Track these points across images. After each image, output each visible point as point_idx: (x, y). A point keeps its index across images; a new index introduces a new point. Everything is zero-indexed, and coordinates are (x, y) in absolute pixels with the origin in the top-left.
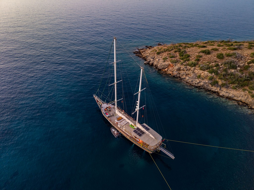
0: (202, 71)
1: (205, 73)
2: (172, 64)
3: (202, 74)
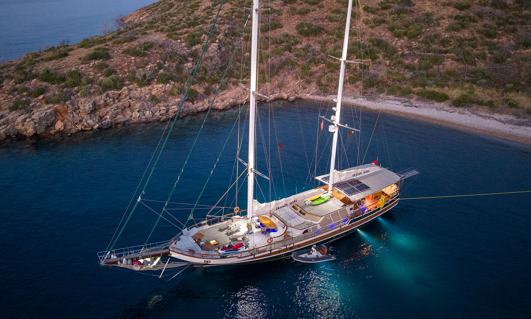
0: (147, 88)
1: (157, 89)
2: (63, 106)
3: (153, 93)
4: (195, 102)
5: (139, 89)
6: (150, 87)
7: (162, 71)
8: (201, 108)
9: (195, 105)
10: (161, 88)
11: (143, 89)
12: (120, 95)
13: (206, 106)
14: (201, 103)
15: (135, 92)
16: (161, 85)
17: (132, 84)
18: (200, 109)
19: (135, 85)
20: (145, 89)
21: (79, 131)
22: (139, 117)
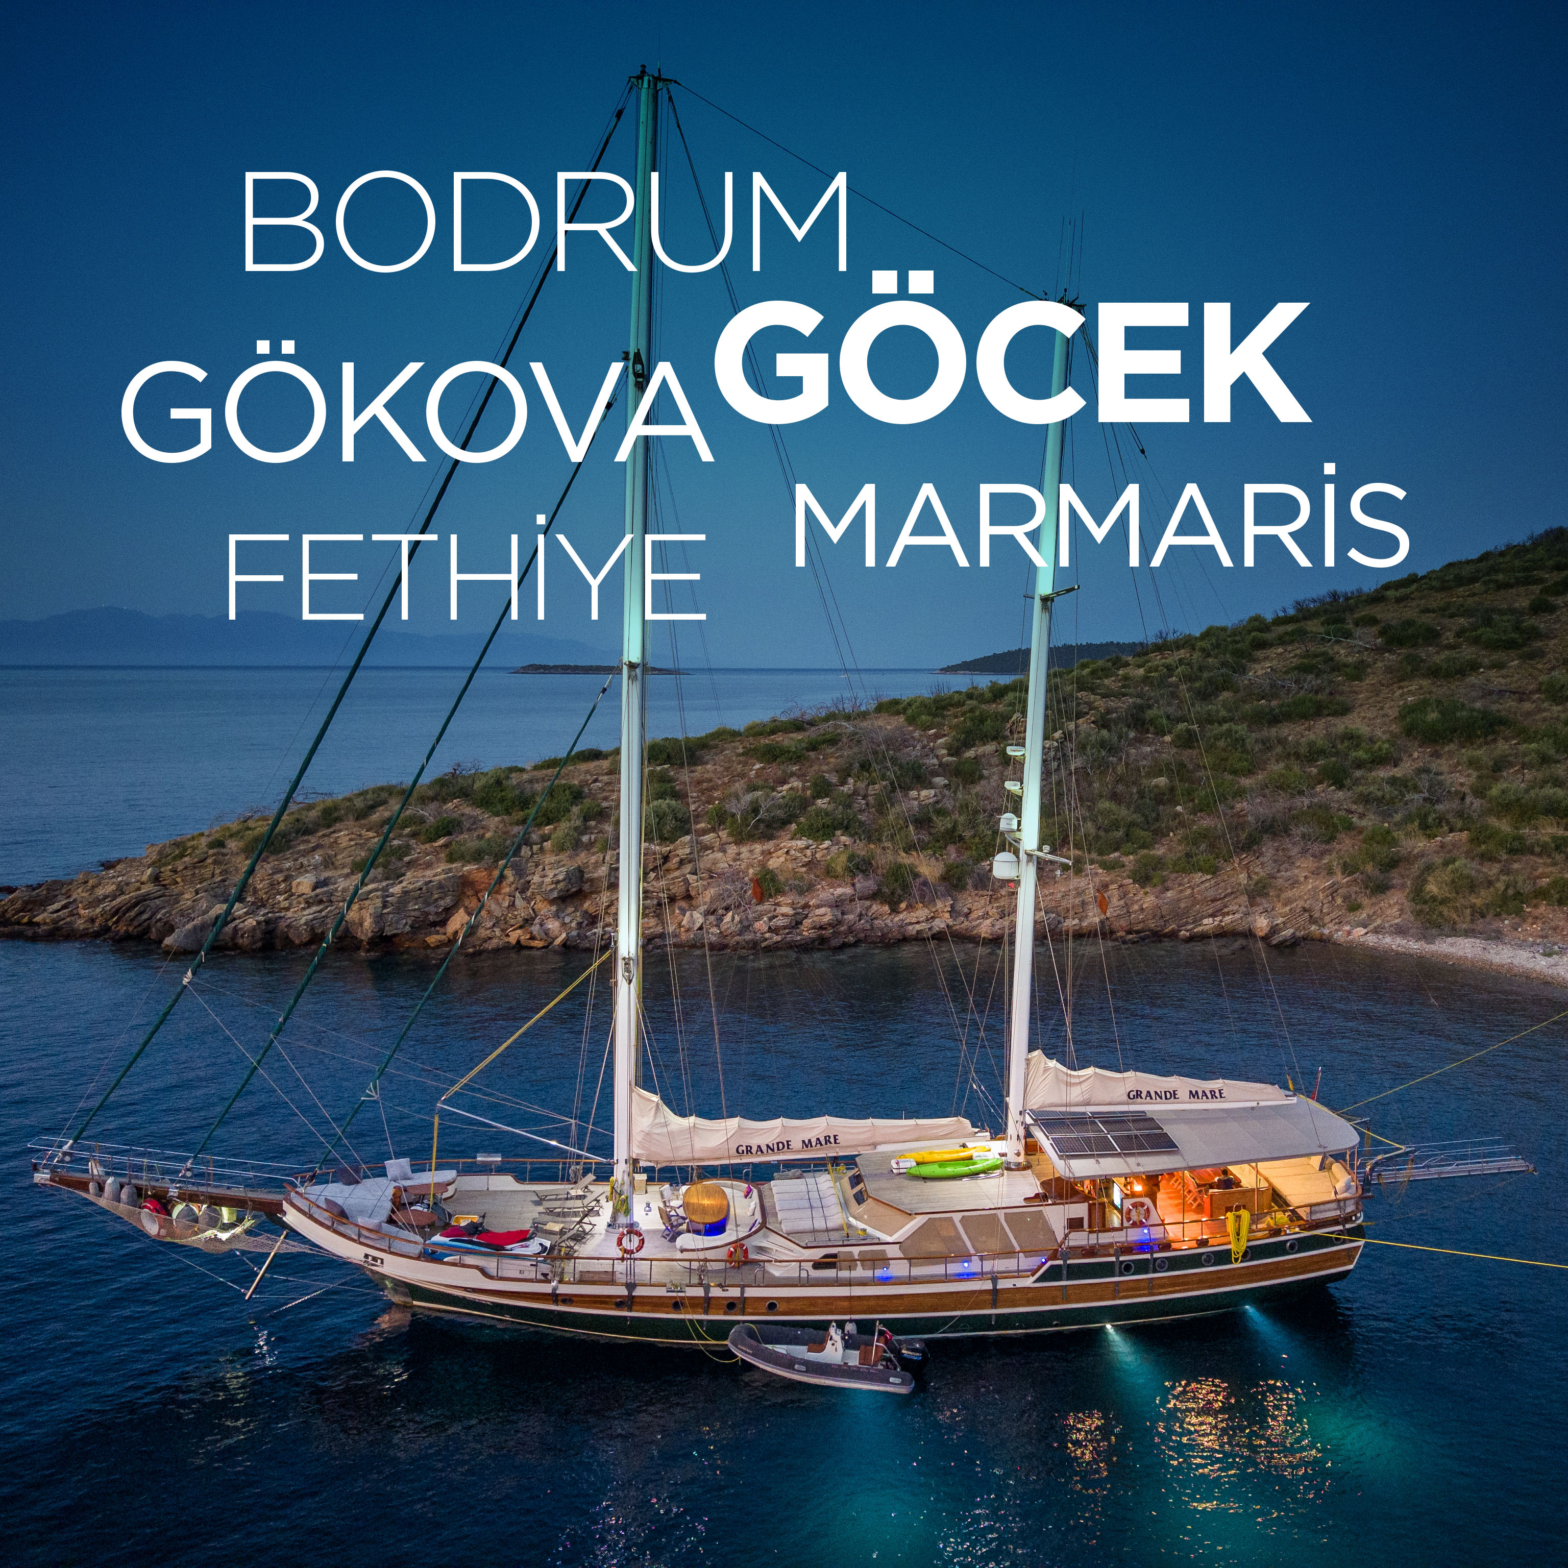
0: (758, 848)
1: (787, 852)
2: (489, 869)
3: (773, 863)
4: (903, 905)
5: (732, 850)
6: (770, 845)
7: (822, 803)
8: (918, 927)
9: (901, 916)
10: (801, 850)
11: (744, 849)
12: (666, 858)
13: (939, 924)
14: (922, 913)
15: (719, 855)
16: (801, 843)
17: (713, 830)
18: (912, 930)
19: (724, 834)
20: (751, 851)
21: (507, 948)
22: (701, 928)
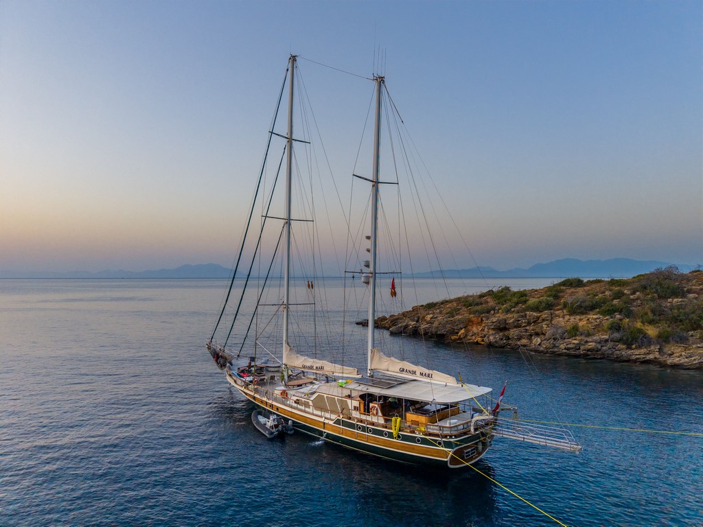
2: (478, 317)
5: (567, 317)
6: (583, 317)
8: (639, 356)
9: (631, 351)
10: (595, 319)
15: (561, 319)
16: (597, 317)
18: (635, 357)
21: (473, 343)
22: (539, 345)
